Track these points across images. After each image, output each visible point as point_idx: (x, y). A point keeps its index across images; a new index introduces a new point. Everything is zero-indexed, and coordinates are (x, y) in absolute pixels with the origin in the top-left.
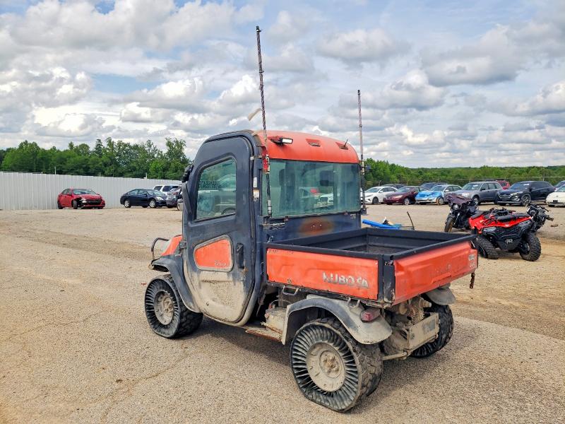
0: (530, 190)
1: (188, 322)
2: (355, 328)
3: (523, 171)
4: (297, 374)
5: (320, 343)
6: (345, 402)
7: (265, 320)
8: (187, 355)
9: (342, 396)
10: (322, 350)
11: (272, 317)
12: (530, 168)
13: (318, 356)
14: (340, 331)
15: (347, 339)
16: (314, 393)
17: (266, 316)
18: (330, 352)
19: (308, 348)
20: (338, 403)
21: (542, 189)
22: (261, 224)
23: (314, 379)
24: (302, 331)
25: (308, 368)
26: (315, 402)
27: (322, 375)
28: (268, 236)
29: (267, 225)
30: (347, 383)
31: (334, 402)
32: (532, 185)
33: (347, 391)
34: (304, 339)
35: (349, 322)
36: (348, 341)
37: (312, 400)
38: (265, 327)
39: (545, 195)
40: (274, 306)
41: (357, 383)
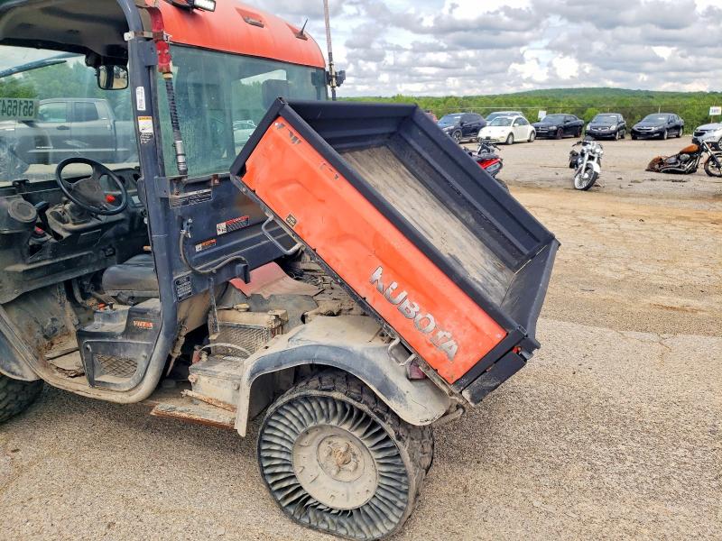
0: (462, 124)
1: (12, 397)
2: (401, 398)
3: (440, 102)
4: (274, 484)
5: (321, 427)
6: (379, 525)
7: (189, 385)
8: (21, 470)
9: (371, 513)
10: (321, 436)
11: (204, 379)
12: (447, 98)
13: (314, 446)
14: (365, 403)
15: (381, 416)
16: (311, 514)
17: (191, 378)
18: (339, 436)
19: (294, 437)
20: (364, 528)
21: (474, 124)
22: (164, 195)
23: (309, 489)
24: (281, 407)
25: (297, 470)
26: (316, 529)
27: (323, 478)
28: (182, 220)
29: (177, 197)
30: (382, 493)
31: (354, 526)
32: (463, 118)
33: (382, 507)
34: (282, 421)
35: (387, 387)
36: (384, 421)
37: (311, 527)
38: (191, 400)
39: (476, 130)
40: (204, 357)
41: (406, 493)
